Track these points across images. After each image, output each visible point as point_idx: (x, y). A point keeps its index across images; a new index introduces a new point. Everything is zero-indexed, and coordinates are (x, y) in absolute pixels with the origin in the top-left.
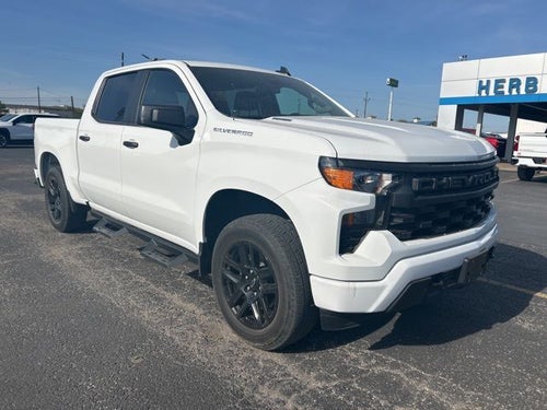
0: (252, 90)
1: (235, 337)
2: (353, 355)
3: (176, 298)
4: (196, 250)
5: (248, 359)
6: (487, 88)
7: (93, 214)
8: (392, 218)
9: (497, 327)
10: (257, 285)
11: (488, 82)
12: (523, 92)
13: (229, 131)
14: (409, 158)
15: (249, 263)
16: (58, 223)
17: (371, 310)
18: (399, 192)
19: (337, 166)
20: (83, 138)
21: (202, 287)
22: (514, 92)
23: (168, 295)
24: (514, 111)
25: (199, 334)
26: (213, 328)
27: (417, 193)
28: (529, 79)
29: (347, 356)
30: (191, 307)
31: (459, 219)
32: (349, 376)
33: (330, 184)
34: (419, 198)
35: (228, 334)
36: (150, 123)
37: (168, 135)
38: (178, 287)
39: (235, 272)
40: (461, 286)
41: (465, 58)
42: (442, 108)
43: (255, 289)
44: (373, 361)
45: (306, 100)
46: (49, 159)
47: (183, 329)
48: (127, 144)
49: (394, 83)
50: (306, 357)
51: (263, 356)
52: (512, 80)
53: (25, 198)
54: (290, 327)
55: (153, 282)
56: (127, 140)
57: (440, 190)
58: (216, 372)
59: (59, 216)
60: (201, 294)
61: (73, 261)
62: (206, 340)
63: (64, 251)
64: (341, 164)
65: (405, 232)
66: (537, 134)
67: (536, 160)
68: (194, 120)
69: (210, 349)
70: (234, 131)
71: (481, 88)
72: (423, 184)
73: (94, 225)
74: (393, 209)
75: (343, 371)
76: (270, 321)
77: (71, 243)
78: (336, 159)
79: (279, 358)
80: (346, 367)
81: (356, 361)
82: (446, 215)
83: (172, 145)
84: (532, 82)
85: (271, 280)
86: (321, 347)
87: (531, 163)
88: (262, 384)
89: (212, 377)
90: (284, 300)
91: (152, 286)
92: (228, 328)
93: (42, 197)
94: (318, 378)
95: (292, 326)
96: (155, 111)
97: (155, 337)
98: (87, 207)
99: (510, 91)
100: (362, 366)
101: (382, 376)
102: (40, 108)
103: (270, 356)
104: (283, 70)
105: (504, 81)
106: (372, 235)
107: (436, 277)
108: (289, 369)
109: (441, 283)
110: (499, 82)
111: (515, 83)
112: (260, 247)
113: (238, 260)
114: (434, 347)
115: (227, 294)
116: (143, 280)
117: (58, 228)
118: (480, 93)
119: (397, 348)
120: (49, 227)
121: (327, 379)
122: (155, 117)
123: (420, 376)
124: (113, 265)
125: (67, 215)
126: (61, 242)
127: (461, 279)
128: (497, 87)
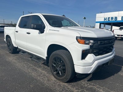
0: (56, 20)
1: (55, 79)
2: (84, 83)
3: (40, 70)
4: (45, 58)
5: (59, 85)
6: (106, 19)
7: (19, 49)
8: (93, 51)
9: (115, 75)
10: (60, 67)
11: (106, 18)
12: (114, 20)
13: (53, 30)
14: (98, 36)
15: (59, 61)
16: (10, 51)
17: (89, 73)
18: (95, 45)
19: (81, 39)
20: (16, 32)
21: (46, 67)
22: (112, 20)
23: (38, 69)
24: (112, 24)
25: (46, 78)
26: (49, 77)
27: (99, 45)
28: (115, 17)
29: (82, 83)
30: (44, 72)
31: (108, 50)
32: (83, 88)
33: (79, 43)
34: (100, 46)
35: (53, 78)
36: (34, 28)
37: (38, 31)
38: (40, 67)
39: (55, 64)
40: (108, 66)
41: (101, 13)
42: (96, 24)
43: (60, 68)
44: (88, 84)
45: (69, 22)
46: (8, 36)
47: (42, 77)
48: (27, 33)
49: (85, 18)
50: (73, 84)
51: (62, 84)
52: (111, 18)
53: (2, 45)
54: (69, 77)
55: (34, 66)
56: (28, 32)
57: (104, 44)
58: (52, 88)
59: (10, 50)
60: (46, 68)
61: (14, 61)
62: (48, 80)
63: (12, 58)
64: (82, 38)
65: (97, 54)
66: (118, 30)
67: (118, 35)
68: (44, 27)
69: (49, 83)
70: (54, 30)
71: (105, 19)
72: (101, 43)
73: (19, 52)
74: (94, 49)
75: (82, 87)
76: (64, 76)
77: (13, 56)
78: (80, 37)
79: (66, 84)
80: (82, 86)
81: (84, 84)
82: (105, 50)
83: (39, 33)
84: (116, 18)
85: (64, 66)
86: (76, 81)
87: (116, 36)
88: (63, 91)
89: (51, 90)
90: (68, 71)
91: (34, 67)
92: (53, 77)
93: (6, 45)
94: (76, 89)
95: (70, 77)
96: (35, 26)
97: (36, 79)
98: (17, 48)
99: (111, 20)
100: (86, 86)
101: (91, 88)
102: (4, 24)
103: (64, 84)
104: (64, 16)
105: (110, 18)
106: (89, 55)
107: (103, 64)
108: (69, 87)
109: (105, 66)
110: (109, 18)
111: (112, 18)
112: (61, 58)
113: (56, 61)
114: (102, 80)
115: (53, 69)
116: (32, 65)
117: (10, 53)
118: (104, 20)
119: (93, 81)
120: (8, 52)
121: (78, 89)
122: (35, 27)
123: (100, 88)
124: (24, 62)
125: (12, 49)
126: (11, 56)
127: (109, 64)
128: (108, 19)
